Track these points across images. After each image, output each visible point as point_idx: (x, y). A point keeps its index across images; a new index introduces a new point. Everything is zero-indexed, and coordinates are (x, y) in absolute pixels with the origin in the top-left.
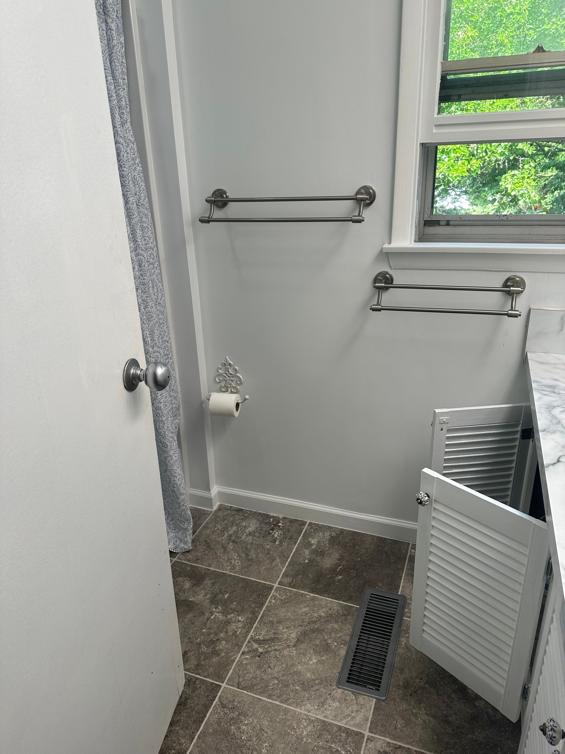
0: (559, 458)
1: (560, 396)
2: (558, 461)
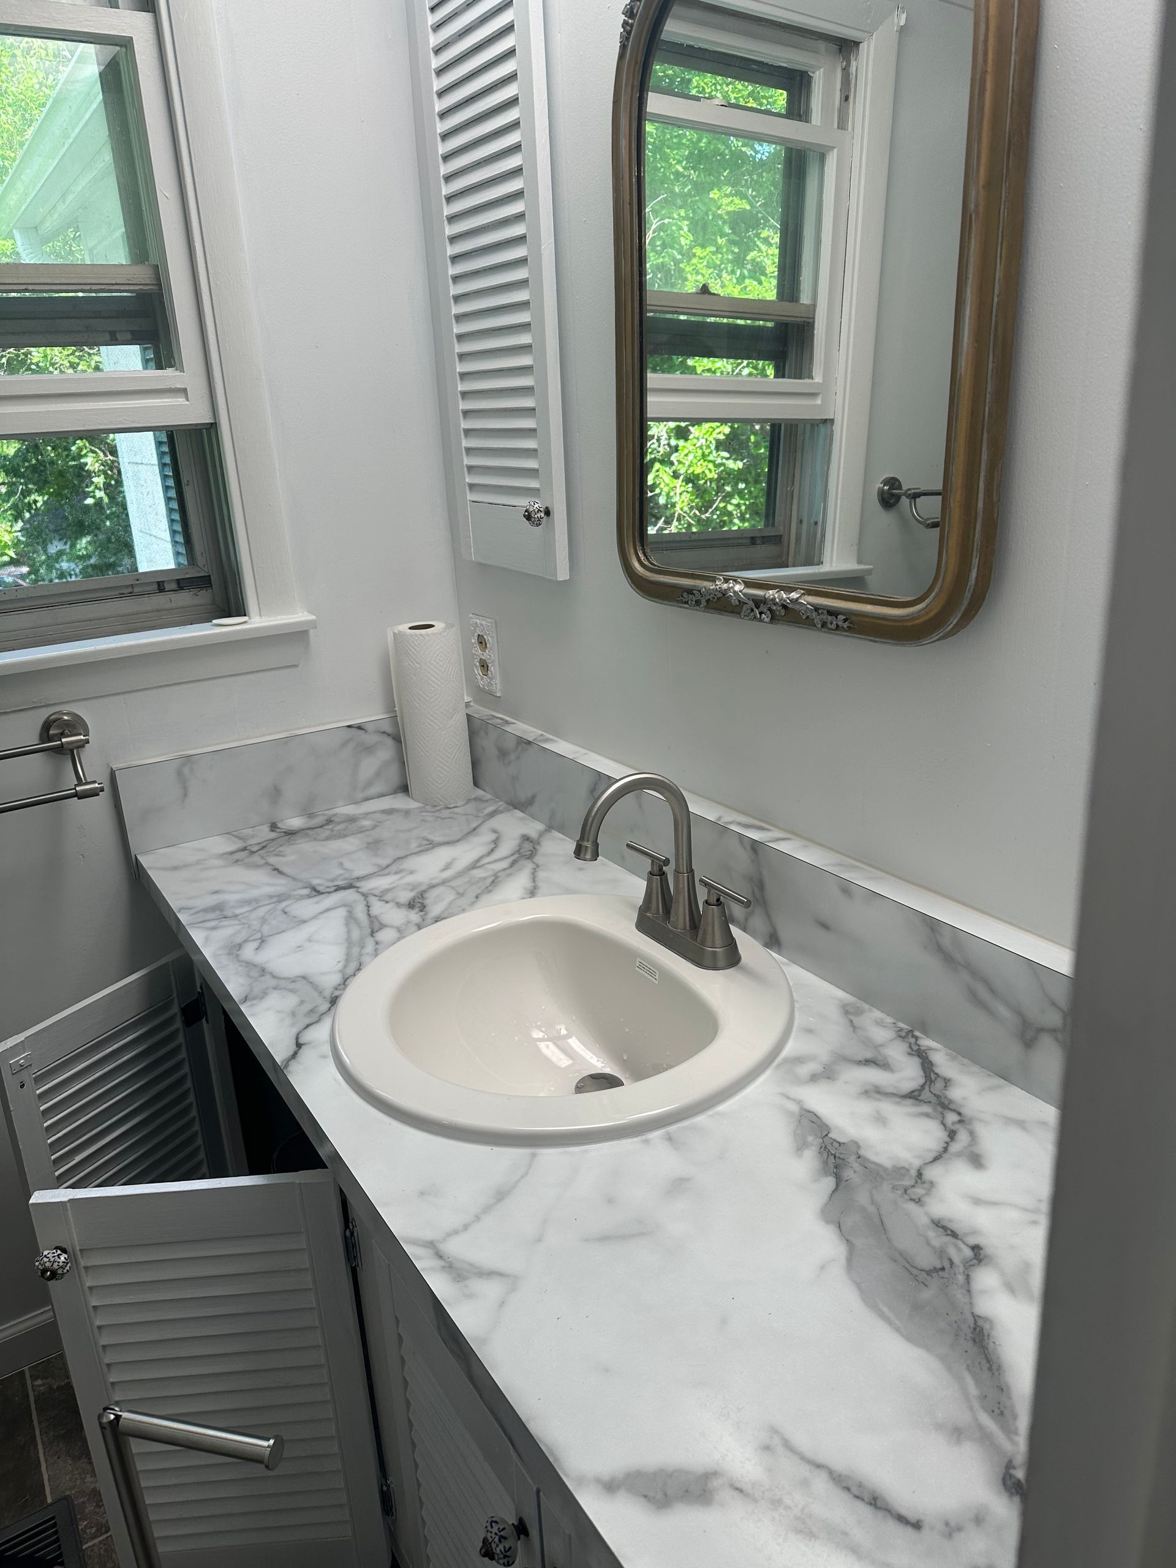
0: (297, 1039)
1: (239, 921)
2: (299, 1045)
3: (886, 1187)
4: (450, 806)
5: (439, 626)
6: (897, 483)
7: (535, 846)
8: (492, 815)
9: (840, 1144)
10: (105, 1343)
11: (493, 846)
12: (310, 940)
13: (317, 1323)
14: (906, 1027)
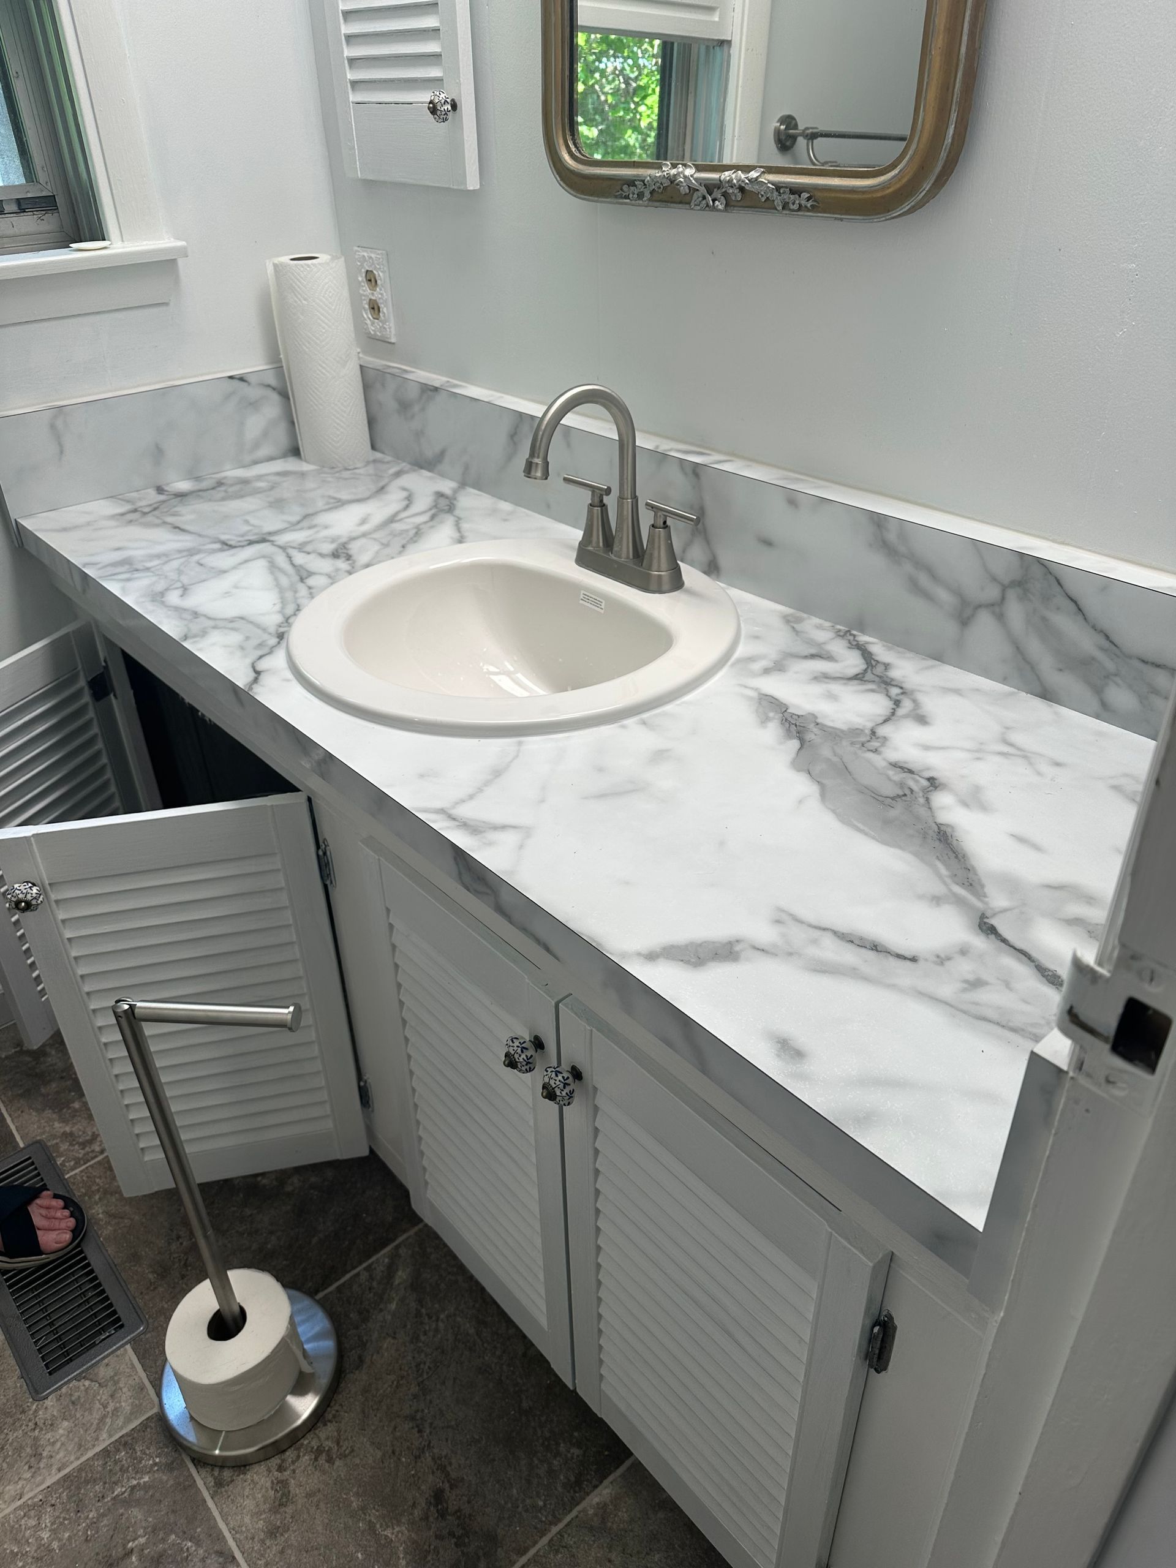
0: (254, 667)
1: (152, 572)
2: (258, 673)
3: (845, 743)
4: (350, 468)
5: (324, 258)
6: (794, 122)
7: (452, 501)
8: (398, 474)
9: (799, 716)
10: (84, 973)
11: (406, 502)
12: (236, 587)
13: (294, 939)
14: (843, 628)
